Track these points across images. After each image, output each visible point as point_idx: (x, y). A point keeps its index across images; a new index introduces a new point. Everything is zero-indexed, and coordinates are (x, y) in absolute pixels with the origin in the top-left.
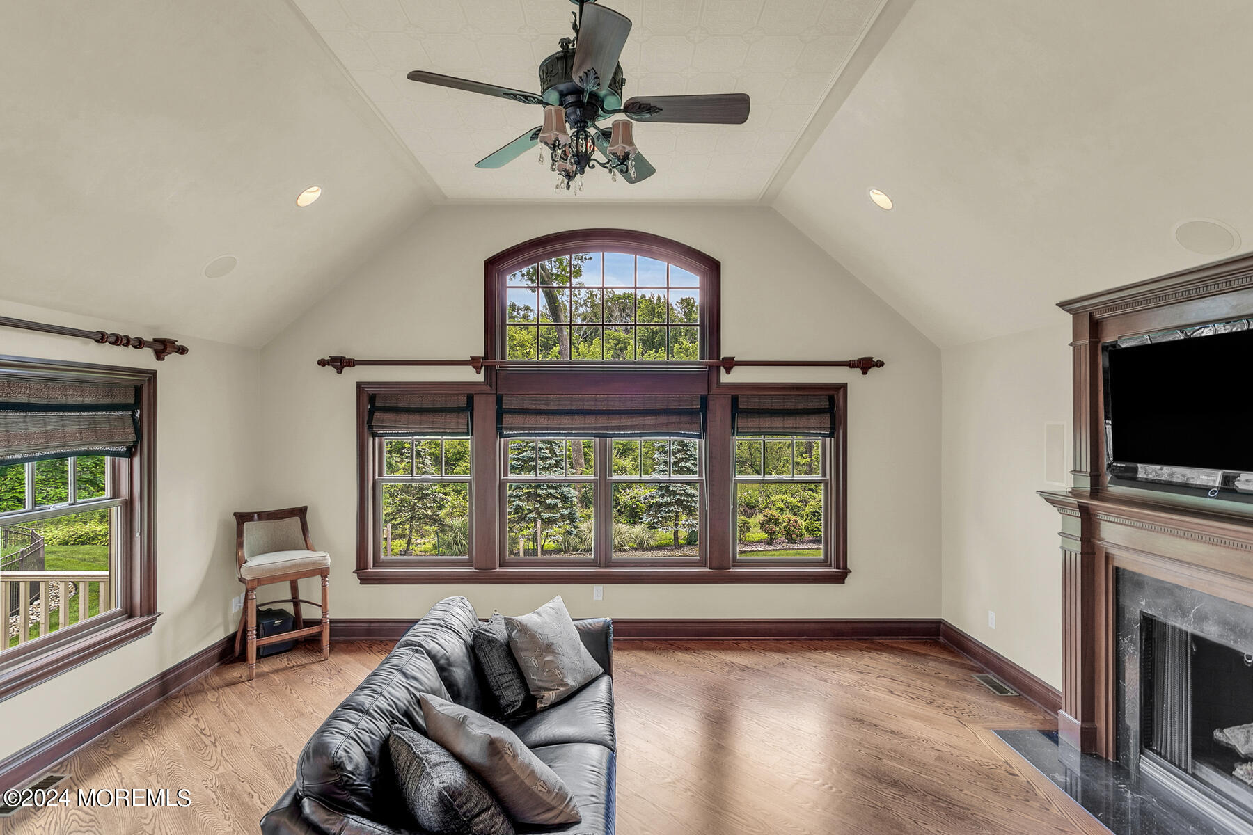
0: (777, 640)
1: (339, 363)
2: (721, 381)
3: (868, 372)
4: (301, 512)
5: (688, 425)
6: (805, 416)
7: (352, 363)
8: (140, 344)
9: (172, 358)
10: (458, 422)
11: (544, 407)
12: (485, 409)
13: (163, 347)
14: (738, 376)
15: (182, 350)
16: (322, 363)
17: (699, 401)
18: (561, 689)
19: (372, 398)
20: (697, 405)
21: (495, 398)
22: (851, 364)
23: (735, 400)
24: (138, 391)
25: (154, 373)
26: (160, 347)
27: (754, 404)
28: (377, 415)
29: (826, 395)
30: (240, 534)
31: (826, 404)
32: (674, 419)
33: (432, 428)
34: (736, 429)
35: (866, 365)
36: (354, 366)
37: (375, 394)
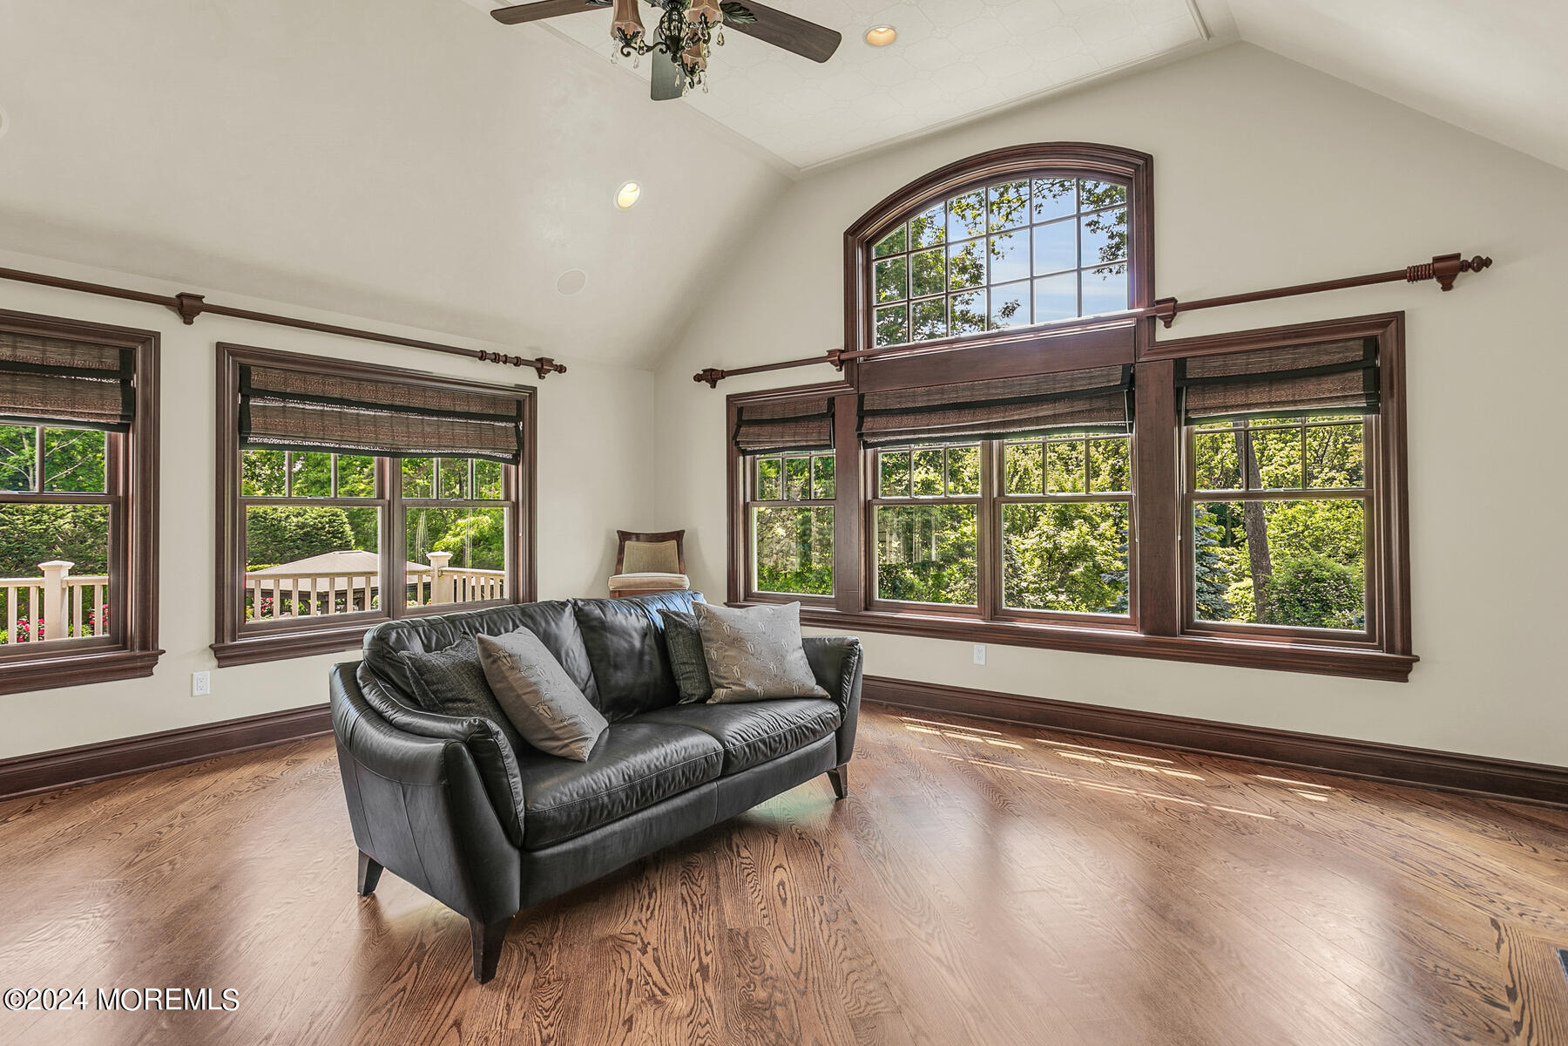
0: (1263, 763)
1: (711, 377)
2: (1157, 340)
3: (1454, 283)
4: (678, 536)
5: (1106, 413)
6: (1313, 380)
7: (724, 374)
8: (518, 362)
9: (552, 375)
10: (820, 433)
11: (910, 405)
12: (846, 415)
13: (543, 366)
14: (1187, 327)
15: (561, 369)
16: (698, 378)
17: (1119, 372)
18: (734, 687)
19: (740, 411)
20: (1116, 380)
21: (857, 398)
22: (1414, 274)
23: (1180, 365)
24: (520, 404)
25: (535, 389)
26: (540, 365)
27: (1214, 368)
28: (743, 430)
29: (1359, 338)
30: (621, 550)
31: (1357, 354)
32: (1081, 405)
33: (795, 441)
34: (1183, 413)
35: (1446, 270)
36: (724, 378)
37: (742, 408)
